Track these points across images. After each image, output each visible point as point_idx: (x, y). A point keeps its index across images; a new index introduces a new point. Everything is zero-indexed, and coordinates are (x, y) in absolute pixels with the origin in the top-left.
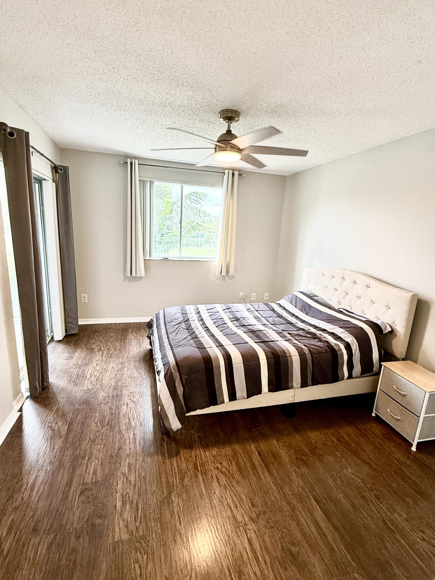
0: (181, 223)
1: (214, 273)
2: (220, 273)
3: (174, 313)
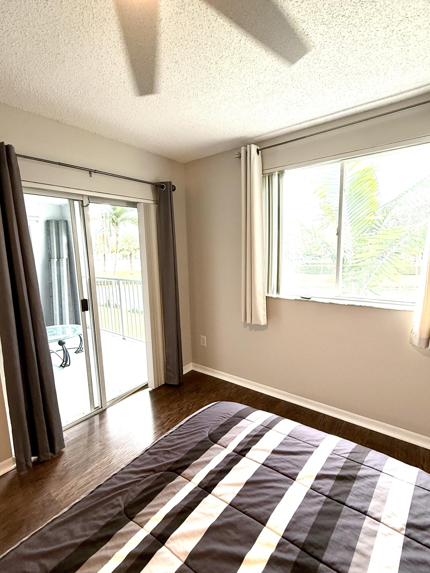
0: (339, 234)
3: (199, 428)
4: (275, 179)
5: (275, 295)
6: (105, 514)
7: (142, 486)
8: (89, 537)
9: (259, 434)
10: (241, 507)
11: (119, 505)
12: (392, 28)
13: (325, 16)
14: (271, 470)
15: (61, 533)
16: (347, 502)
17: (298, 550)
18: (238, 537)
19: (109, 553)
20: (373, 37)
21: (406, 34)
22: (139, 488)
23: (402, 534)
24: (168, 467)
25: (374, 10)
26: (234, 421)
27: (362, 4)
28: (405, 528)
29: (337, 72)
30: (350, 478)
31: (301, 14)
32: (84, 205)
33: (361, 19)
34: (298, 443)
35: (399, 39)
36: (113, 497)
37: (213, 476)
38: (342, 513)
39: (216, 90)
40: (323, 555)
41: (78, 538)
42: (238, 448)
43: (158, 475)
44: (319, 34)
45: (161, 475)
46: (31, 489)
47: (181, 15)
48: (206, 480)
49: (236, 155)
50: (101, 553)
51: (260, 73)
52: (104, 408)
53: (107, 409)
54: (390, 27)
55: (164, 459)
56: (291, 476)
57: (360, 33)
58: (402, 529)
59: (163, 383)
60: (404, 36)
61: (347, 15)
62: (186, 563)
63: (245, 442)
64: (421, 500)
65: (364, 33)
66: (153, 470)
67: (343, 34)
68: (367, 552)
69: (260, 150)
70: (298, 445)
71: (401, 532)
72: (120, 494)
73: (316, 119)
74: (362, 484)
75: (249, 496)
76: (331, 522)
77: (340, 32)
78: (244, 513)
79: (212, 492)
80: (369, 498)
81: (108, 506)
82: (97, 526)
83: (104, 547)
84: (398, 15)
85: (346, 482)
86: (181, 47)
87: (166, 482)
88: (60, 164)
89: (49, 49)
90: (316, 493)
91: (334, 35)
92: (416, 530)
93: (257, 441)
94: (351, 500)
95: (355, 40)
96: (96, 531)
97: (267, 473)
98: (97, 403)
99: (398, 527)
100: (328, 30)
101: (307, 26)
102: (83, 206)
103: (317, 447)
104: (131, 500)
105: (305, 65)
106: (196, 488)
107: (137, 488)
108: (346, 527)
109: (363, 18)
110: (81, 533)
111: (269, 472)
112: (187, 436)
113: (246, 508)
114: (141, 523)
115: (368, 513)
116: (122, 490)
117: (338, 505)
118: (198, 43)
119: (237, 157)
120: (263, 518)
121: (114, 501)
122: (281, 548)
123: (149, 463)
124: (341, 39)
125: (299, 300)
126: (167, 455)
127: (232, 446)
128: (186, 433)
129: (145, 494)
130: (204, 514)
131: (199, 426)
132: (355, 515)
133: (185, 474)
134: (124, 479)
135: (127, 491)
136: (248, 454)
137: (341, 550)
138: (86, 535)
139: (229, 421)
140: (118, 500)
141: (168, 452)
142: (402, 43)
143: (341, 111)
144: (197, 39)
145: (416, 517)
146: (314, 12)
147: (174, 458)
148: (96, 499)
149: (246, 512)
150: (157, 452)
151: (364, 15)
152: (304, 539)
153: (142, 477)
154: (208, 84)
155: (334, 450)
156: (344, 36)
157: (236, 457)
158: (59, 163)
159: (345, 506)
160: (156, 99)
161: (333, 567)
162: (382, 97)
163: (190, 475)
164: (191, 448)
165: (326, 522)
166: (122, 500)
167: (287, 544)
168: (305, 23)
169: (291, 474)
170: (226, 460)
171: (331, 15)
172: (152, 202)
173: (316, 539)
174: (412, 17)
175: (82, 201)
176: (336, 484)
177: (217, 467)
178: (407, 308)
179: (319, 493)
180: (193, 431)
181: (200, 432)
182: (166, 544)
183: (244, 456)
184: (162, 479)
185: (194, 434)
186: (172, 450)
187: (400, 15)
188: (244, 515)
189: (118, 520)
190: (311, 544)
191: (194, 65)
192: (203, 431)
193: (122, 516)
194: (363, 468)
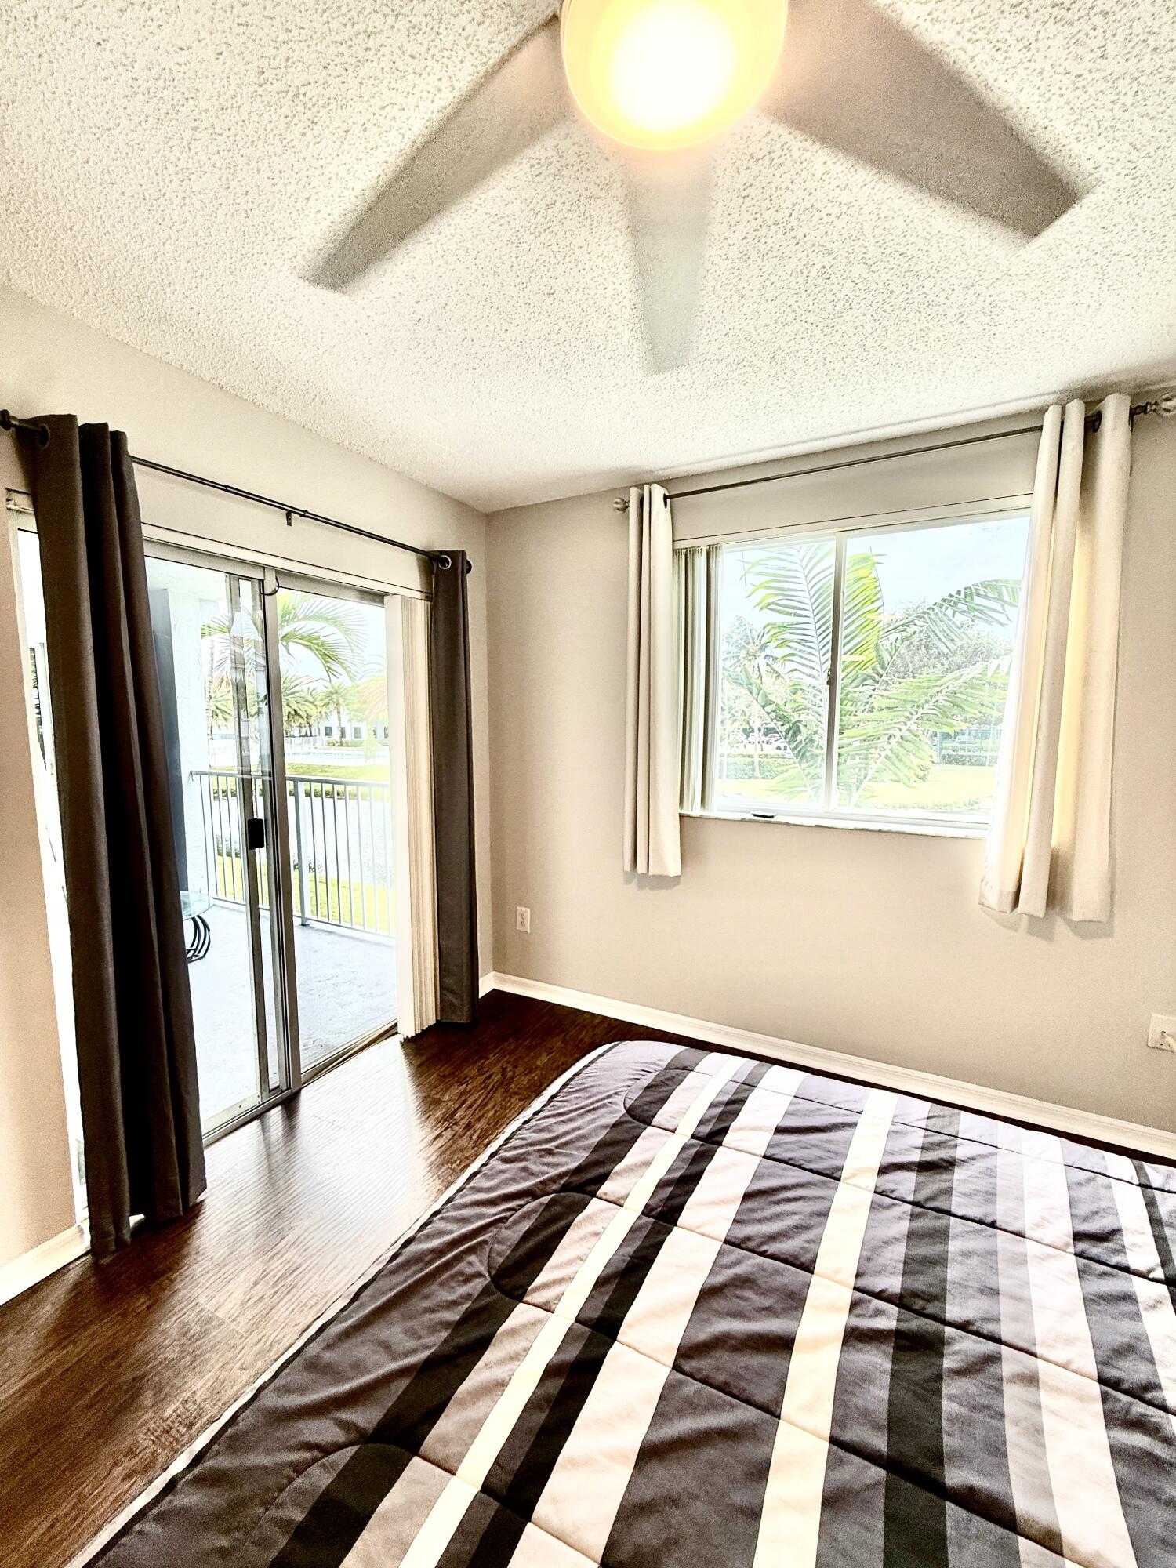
0: (831, 682)
1: (982, 895)
2: (1010, 899)
3: (600, 1097)
4: (701, 561)
5: (697, 811)
6: (452, 1297)
7: (516, 1228)
8: (433, 1350)
9: (735, 1097)
10: (751, 1244)
11: (479, 1275)
12: (978, 289)
13: (871, 248)
14: (785, 1165)
15: (361, 1350)
16: (953, 1210)
17: (894, 1310)
18: (768, 1302)
19: (498, 1373)
20: (942, 300)
21: (999, 304)
22: (513, 1234)
23: (1070, 1253)
24: (562, 1182)
25: (958, 252)
26: (673, 1077)
27: (942, 238)
28: (1071, 1241)
29: (860, 357)
30: (944, 1164)
31: (829, 239)
32: (267, 591)
33: (930, 266)
34: (822, 1109)
35: (986, 311)
36: (458, 1258)
37: (669, 1190)
38: (952, 1231)
39: (612, 362)
40: (944, 1310)
41: (407, 1354)
42: (700, 1129)
43: (546, 1202)
44: (849, 280)
45: (551, 1200)
46: (142, 1300)
47: (598, 201)
48: (656, 1199)
49: (616, 503)
50: (478, 1376)
51: (713, 339)
52: (294, 1089)
53: (303, 1091)
54: (978, 288)
55: (545, 1168)
56: (828, 1172)
57: (921, 290)
58: (1067, 1245)
59: (432, 1022)
60: (995, 307)
61: (909, 254)
62: (676, 1367)
63: (713, 1117)
64: (1083, 1188)
65: (928, 292)
66: (530, 1194)
67: (891, 288)
68: (1021, 1293)
69: (671, 497)
70: (822, 1112)
71: (1068, 1250)
72: (471, 1250)
73: (793, 444)
74: (970, 1173)
75: (759, 1221)
76: (939, 1248)
77: (888, 283)
78: (763, 1254)
79: (678, 1224)
80: (991, 1196)
81: (452, 1277)
82: (445, 1325)
83: (480, 1364)
84: (995, 269)
85: (938, 1173)
86: (571, 265)
87: (568, 1214)
88: (226, 488)
89: (273, 224)
90: (888, 1201)
91: (875, 287)
92: (1093, 1243)
93: (736, 1113)
94: (959, 1205)
95: (910, 301)
96: (445, 1334)
97: (781, 1172)
98: (275, 1079)
99: (1060, 1243)
100: (867, 275)
101: (833, 262)
102: (263, 594)
103: (860, 1113)
104: (501, 1260)
105: (805, 335)
106: (639, 1218)
107: (506, 1233)
108: (967, 1254)
109: (936, 264)
110: (411, 1344)
111: (784, 1169)
112: (579, 1115)
113: (762, 1244)
114: (547, 1303)
115: (998, 1224)
116: (475, 1242)
117: (939, 1218)
118: (612, 263)
119: (618, 509)
120: (805, 1259)
121: (461, 1266)
122: (859, 1311)
123: (513, 1180)
124: (885, 296)
125: (750, 821)
126: (549, 1159)
127: (687, 1127)
128: (575, 1110)
129: (531, 1244)
130: (677, 1266)
131: (599, 1093)
132: (976, 1231)
133: (605, 1194)
134: (465, 1220)
135: (485, 1242)
136: (728, 1139)
137: (972, 1296)
138: (426, 1347)
139: (662, 1078)
140: (470, 1264)
141: (549, 1152)
142: (987, 320)
143: (845, 434)
144: (611, 255)
145: (1085, 1219)
146: (853, 238)
147: (567, 1164)
148: (414, 1268)
149: (766, 1251)
150: (524, 1153)
151: (938, 258)
152: (900, 1287)
153: (509, 1210)
154: (601, 348)
155: (895, 1117)
156: (892, 292)
157: (703, 1148)
158: (225, 486)
159: (952, 1218)
160: (476, 367)
161: (970, 1328)
162: (927, 416)
163: (619, 1195)
164: (598, 1139)
165: (925, 1250)
166: (480, 1261)
167: (870, 1301)
168: (831, 257)
169: (828, 1169)
170: (684, 1156)
171: (882, 250)
172: (418, 595)
173: (920, 1283)
174: (1016, 275)
175: (263, 581)
176: (922, 1179)
177: (670, 1170)
178: (971, 833)
179: (895, 1199)
180: (587, 1106)
181: (605, 1105)
182: (619, 1337)
183: (720, 1144)
184: (557, 1209)
185: (594, 1109)
186: (557, 1147)
187: (998, 269)
188: (762, 1259)
189: (488, 1305)
190: (916, 1295)
191: (585, 306)
192: (610, 1103)
193: (495, 1297)
194: (961, 1144)
